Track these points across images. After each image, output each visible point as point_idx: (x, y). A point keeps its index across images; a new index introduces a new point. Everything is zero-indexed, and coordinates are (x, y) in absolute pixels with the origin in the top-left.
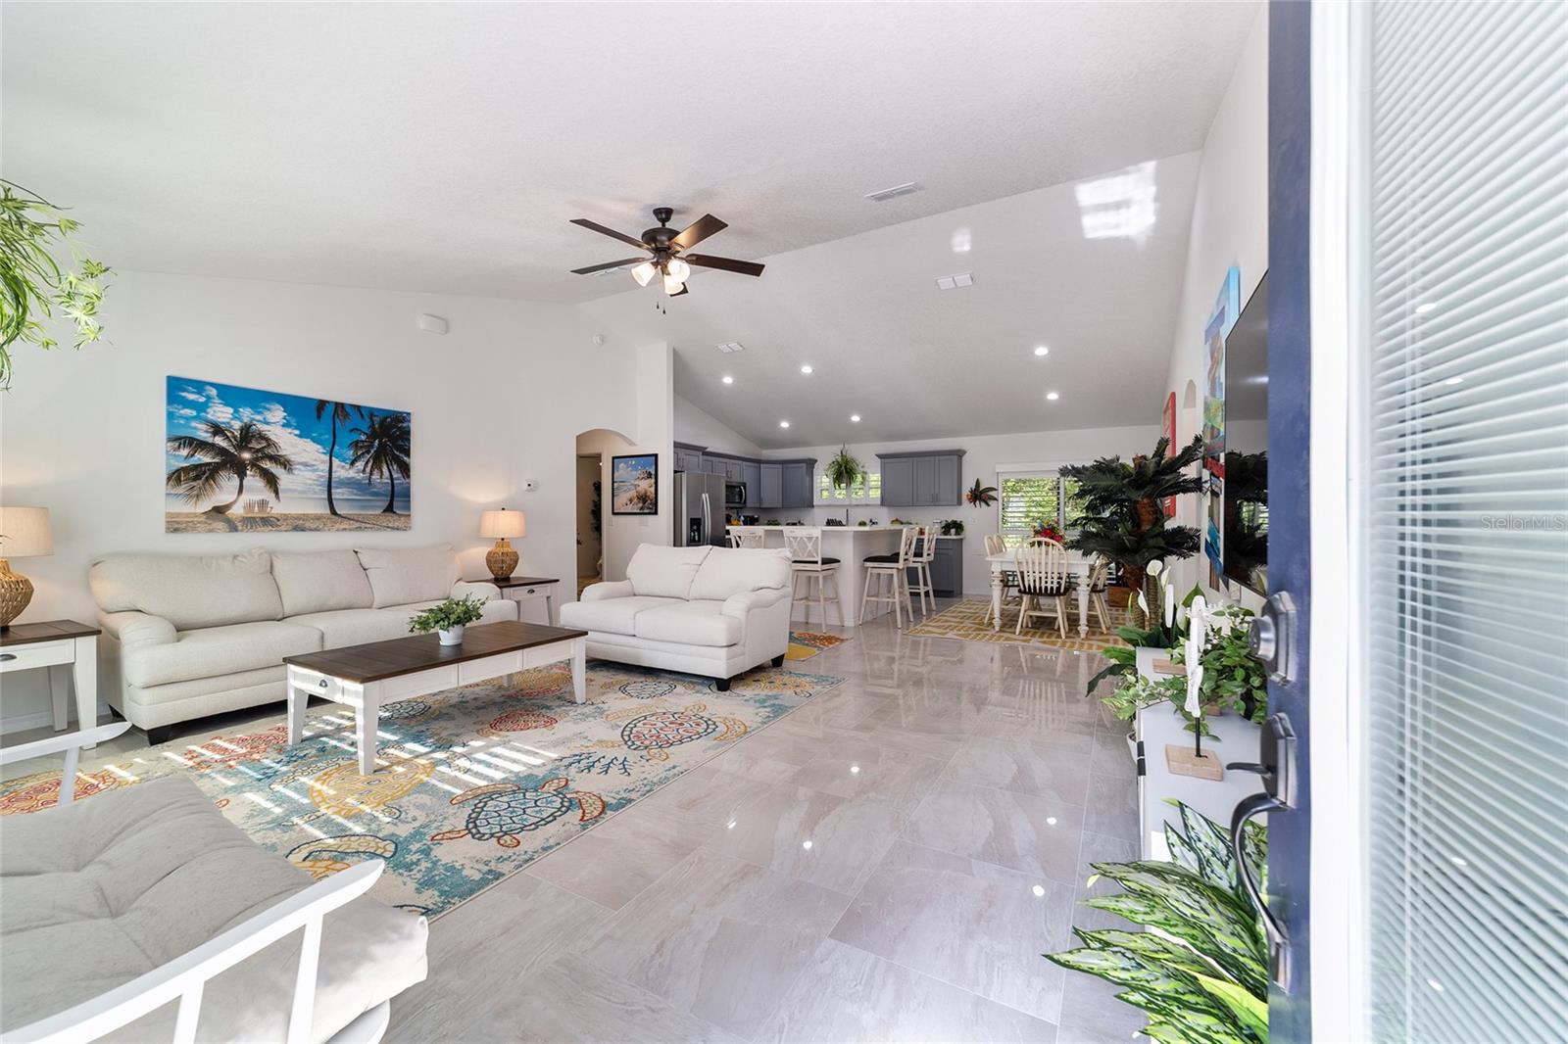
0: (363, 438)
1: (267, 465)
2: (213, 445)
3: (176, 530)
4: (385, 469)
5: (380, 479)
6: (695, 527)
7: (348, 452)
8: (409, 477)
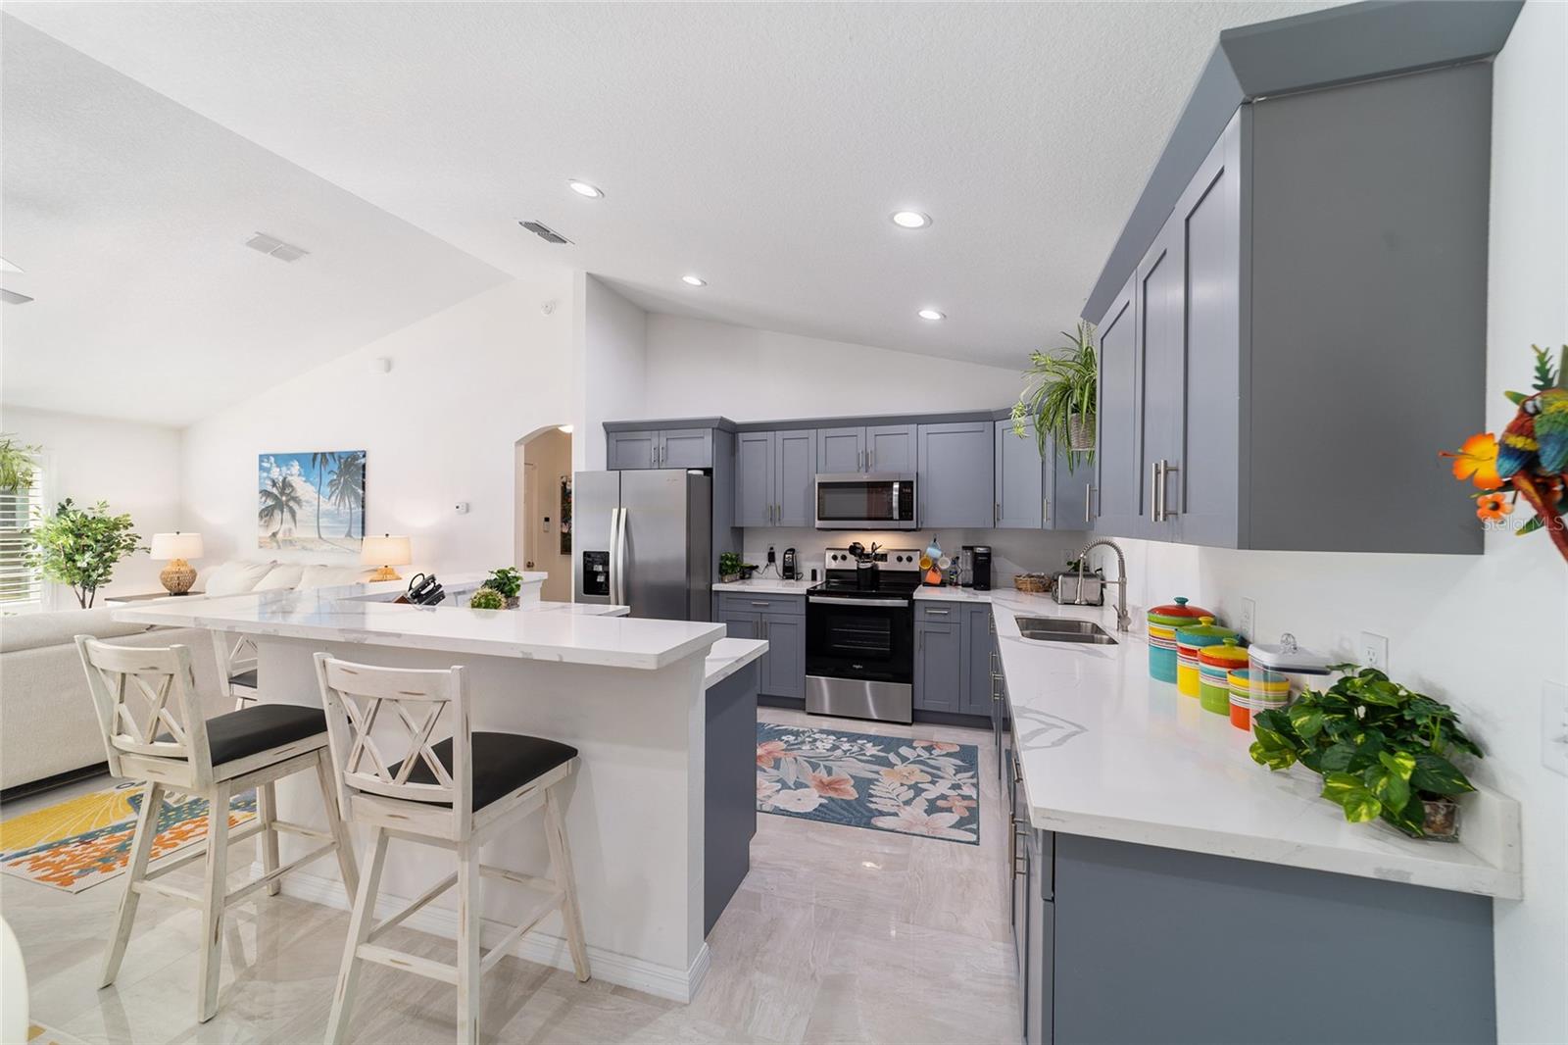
0: (335, 477)
1: (291, 504)
2: (272, 493)
3: (261, 547)
4: (347, 501)
5: (344, 509)
6: (599, 568)
7: (327, 490)
8: (363, 507)
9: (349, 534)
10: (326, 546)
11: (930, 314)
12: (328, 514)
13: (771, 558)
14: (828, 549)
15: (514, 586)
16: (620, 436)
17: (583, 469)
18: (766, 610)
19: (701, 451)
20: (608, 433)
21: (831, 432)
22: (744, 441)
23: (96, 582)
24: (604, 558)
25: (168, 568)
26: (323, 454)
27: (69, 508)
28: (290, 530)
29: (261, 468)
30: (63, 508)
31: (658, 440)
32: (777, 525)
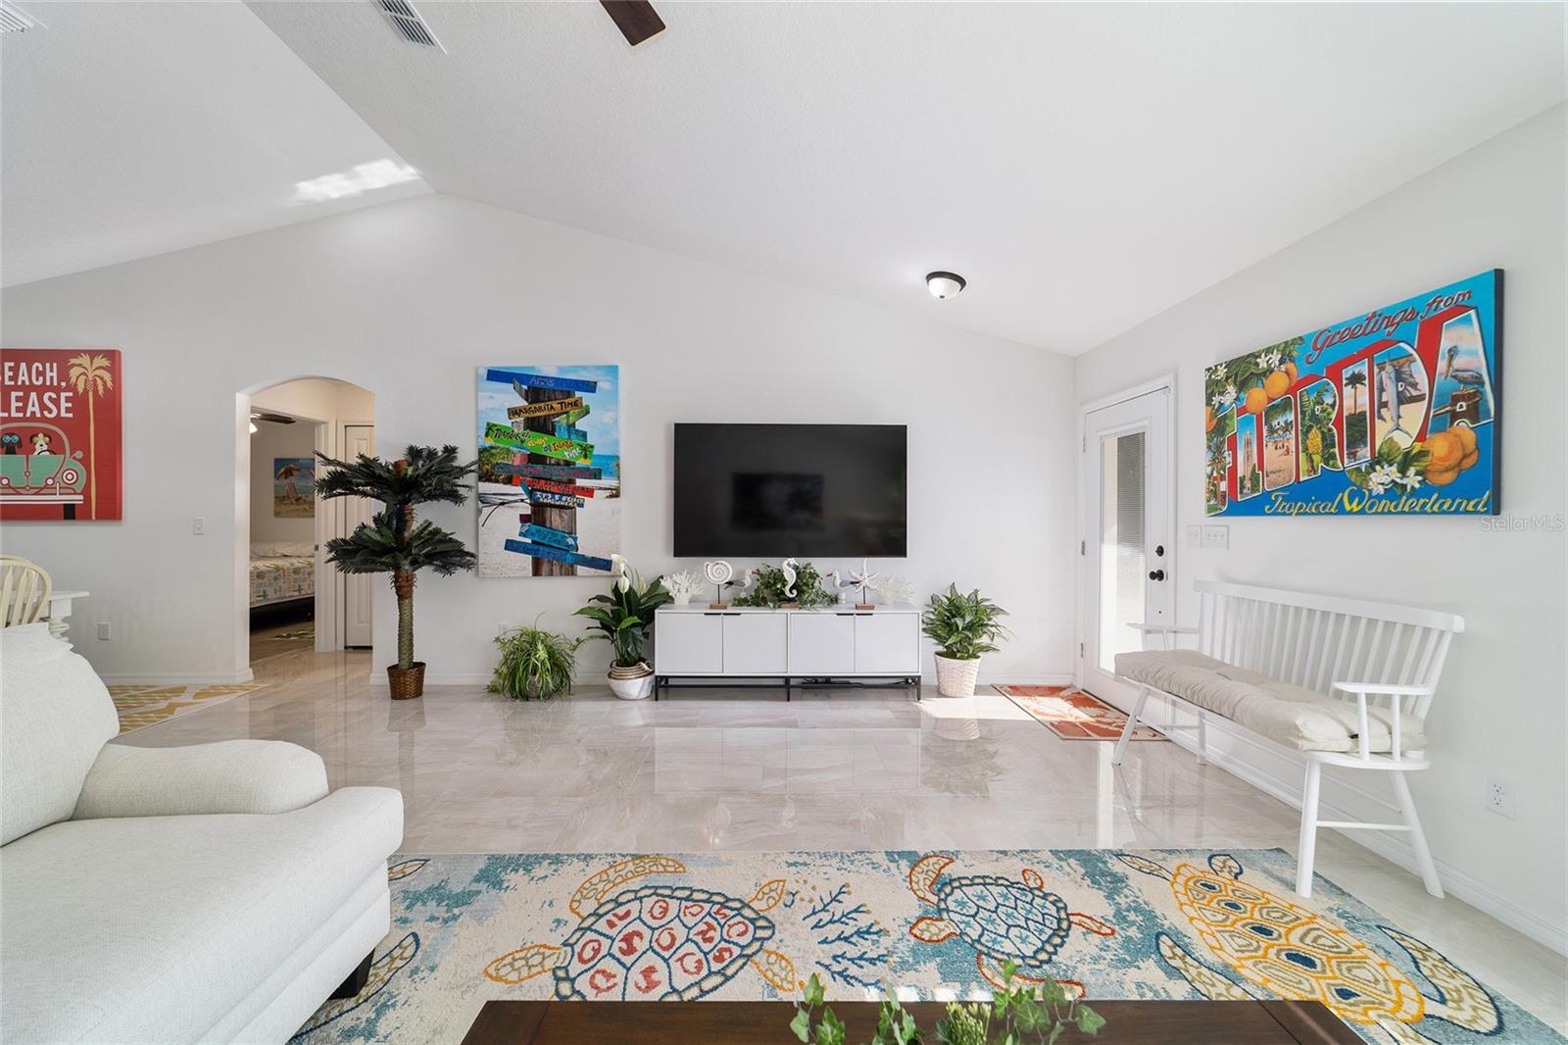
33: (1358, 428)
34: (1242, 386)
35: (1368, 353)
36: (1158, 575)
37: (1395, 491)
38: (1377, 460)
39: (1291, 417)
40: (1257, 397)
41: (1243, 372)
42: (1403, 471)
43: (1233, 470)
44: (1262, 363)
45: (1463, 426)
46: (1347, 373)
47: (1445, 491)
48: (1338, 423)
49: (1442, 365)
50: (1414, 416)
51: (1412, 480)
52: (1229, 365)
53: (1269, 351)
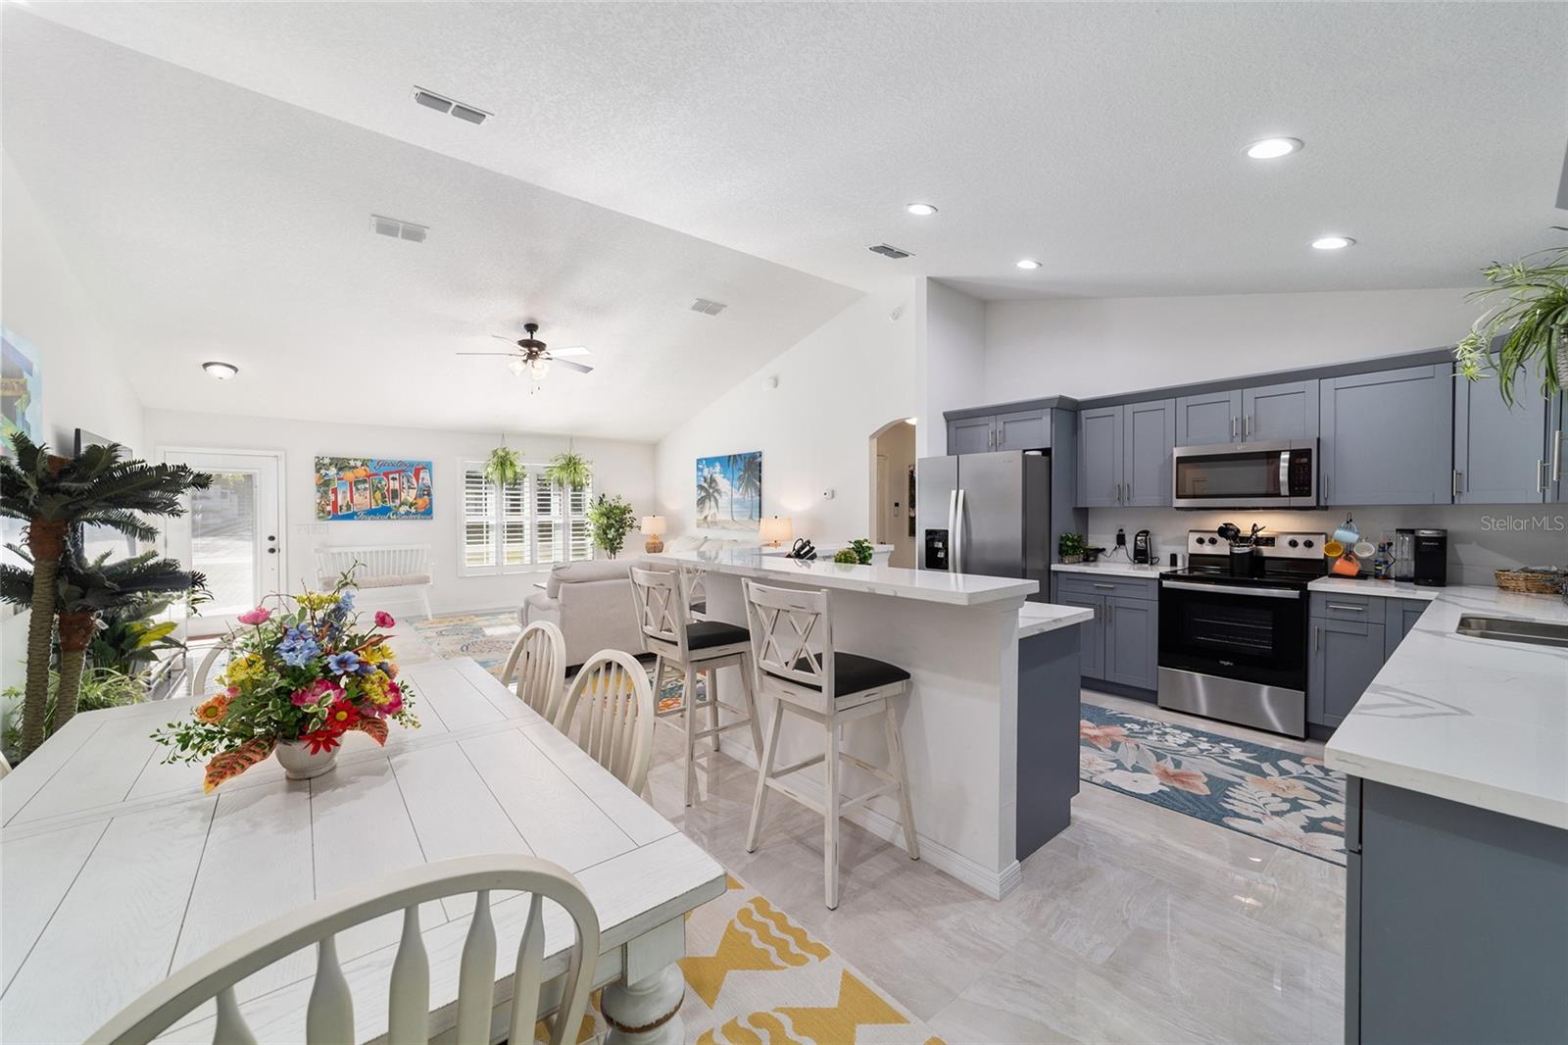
0: (742, 473)
1: (716, 494)
2: (704, 487)
3: (698, 526)
4: (750, 491)
5: (748, 498)
6: (940, 545)
7: (737, 483)
8: (760, 495)
9: (751, 517)
10: (738, 527)
11: (1331, 243)
12: (738, 502)
13: (1121, 540)
14: (1191, 531)
15: (867, 554)
16: (959, 423)
17: (925, 456)
18: (1110, 593)
19: (1040, 432)
20: (948, 421)
21: (1192, 400)
22: (1087, 418)
23: (616, 548)
24: (943, 535)
25: (649, 540)
26: (735, 456)
27: (604, 500)
28: (715, 514)
29: (698, 469)
30: (601, 500)
31: (995, 424)
32: (1126, 504)
33: (395, 494)
34: (340, 469)
35: (399, 472)
36: (272, 551)
37: (408, 513)
38: (402, 504)
39: (367, 486)
40: (349, 475)
41: (341, 464)
42: (410, 507)
43: (335, 503)
44: (352, 463)
45: (426, 497)
46: (391, 476)
47: (422, 514)
48: (388, 490)
49: (420, 481)
50: (413, 493)
51: (413, 510)
52: (331, 459)
53: (355, 460)
